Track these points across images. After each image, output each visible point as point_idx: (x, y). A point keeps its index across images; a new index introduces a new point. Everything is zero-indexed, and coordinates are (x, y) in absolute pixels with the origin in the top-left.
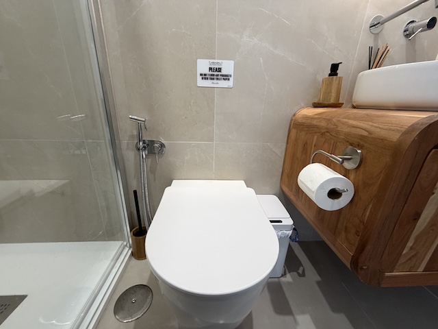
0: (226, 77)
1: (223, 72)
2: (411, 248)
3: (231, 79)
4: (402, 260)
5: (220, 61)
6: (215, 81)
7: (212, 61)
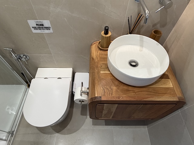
0: (48, 28)
1: (45, 26)
3: (51, 29)
4: (103, 117)
5: (41, 21)
6: (42, 30)
7: (36, 21)
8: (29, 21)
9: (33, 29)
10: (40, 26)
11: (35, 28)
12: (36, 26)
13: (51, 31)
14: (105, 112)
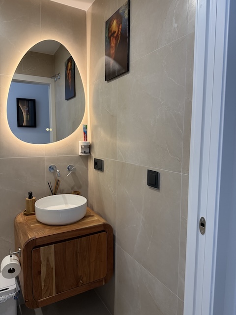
2: (45, 286)
4: (43, 293)
14: (43, 270)
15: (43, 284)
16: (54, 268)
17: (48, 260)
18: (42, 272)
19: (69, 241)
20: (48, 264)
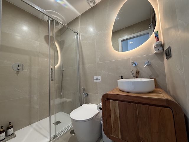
1: (99, 78)
2: (113, 127)
4: (113, 131)
8: (94, 77)
9: (94, 80)
10: (97, 79)
11: (95, 80)
12: (96, 79)
13: (100, 81)
14: (112, 115)
15: (112, 125)
16: (119, 118)
17: (115, 111)
18: (111, 117)
19: (129, 103)
20: (115, 113)
